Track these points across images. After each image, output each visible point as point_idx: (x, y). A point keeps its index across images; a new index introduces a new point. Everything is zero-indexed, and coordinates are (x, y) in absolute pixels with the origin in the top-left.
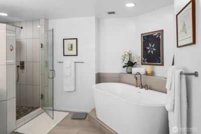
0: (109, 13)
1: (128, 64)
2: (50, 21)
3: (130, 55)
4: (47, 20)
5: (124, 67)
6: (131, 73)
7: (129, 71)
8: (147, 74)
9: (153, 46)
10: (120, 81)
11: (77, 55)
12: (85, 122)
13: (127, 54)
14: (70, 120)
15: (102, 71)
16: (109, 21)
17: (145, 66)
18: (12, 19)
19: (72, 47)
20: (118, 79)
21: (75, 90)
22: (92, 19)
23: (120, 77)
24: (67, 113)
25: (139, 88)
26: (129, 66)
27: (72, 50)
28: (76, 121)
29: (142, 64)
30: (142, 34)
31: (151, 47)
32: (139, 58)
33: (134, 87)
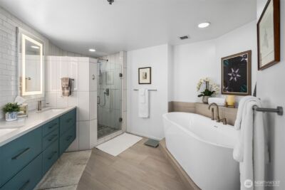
0: (182, 38)
1: (204, 93)
2: (128, 53)
3: (207, 83)
4: (125, 52)
5: (199, 96)
6: (207, 103)
7: (205, 101)
8: (227, 105)
9: (237, 71)
10: (195, 112)
11: (150, 83)
12: (156, 150)
13: (202, 81)
14: (142, 145)
15: (175, 100)
16: (183, 47)
17: (225, 96)
18: (100, 54)
19: (146, 75)
20: (193, 109)
21: (149, 117)
22: (165, 47)
23: (195, 107)
24: (141, 138)
25: (215, 121)
26: (205, 95)
27: (146, 78)
28: (147, 148)
29: (222, 93)
30: (222, 59)
31: (234, 73)
32: (219, 86)
33: (210, 120)
